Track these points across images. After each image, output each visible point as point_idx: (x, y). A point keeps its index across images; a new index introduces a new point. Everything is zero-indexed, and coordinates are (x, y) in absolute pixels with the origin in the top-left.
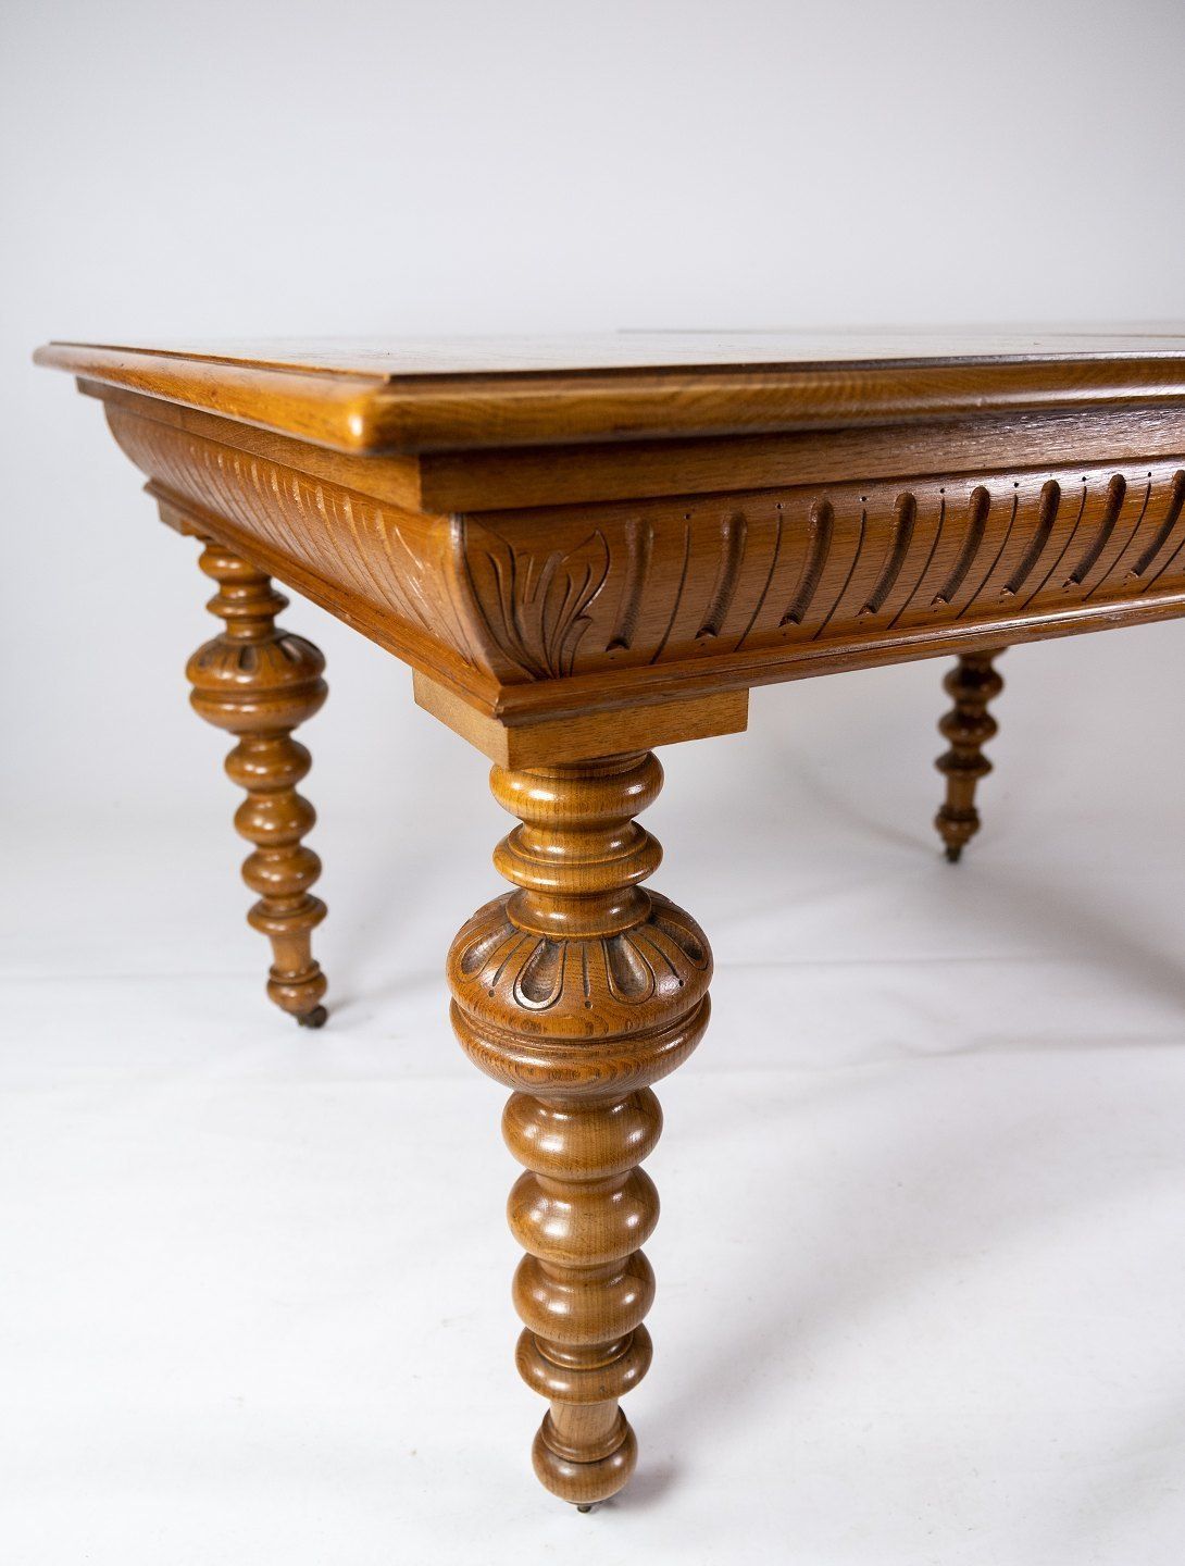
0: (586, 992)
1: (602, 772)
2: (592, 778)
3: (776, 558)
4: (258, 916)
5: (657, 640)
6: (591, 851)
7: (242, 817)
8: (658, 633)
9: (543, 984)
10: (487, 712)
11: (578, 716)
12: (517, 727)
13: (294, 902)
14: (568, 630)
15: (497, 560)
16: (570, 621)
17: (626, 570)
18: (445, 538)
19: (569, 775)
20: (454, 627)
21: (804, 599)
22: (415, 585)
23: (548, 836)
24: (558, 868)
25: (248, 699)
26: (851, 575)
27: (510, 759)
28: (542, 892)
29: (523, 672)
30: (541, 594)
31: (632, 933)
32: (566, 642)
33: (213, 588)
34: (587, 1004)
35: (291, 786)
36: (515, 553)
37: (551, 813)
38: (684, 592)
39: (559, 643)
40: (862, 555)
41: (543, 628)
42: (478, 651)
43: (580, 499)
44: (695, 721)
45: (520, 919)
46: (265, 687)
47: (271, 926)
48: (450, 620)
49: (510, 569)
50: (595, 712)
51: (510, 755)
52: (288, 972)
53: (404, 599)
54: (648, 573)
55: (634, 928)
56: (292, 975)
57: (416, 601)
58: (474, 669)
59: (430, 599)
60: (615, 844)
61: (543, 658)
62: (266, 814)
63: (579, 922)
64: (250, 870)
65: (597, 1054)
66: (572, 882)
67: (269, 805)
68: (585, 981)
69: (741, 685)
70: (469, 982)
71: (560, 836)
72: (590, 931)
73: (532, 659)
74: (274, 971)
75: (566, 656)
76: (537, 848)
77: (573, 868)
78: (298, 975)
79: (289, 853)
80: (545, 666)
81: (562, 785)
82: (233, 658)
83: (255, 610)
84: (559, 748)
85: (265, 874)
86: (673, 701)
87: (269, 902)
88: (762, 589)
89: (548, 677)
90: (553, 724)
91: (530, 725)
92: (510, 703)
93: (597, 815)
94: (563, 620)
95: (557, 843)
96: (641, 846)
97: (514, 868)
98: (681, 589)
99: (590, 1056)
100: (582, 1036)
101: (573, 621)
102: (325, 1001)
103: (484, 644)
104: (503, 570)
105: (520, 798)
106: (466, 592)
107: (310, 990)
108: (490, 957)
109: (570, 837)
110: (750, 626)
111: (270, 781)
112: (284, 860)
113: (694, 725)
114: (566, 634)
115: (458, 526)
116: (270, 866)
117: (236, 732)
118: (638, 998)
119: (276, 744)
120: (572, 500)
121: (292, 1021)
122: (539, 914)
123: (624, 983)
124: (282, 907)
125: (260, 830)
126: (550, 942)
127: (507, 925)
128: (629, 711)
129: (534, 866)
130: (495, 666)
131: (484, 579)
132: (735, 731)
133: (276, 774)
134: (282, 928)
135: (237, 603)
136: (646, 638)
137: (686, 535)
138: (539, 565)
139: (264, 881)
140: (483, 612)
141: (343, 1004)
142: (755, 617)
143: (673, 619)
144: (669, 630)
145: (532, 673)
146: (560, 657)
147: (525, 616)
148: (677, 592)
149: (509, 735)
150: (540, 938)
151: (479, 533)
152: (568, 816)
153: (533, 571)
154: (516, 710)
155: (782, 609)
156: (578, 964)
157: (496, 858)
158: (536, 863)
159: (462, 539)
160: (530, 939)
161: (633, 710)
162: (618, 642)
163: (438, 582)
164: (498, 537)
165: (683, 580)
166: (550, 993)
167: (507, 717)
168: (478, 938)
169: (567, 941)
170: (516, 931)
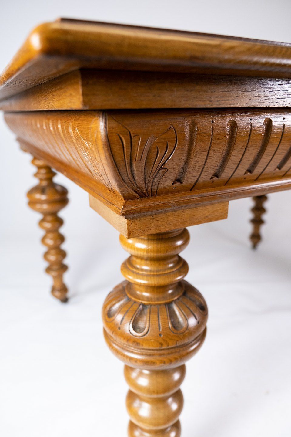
0: (159, 329)
1: (167, 236)
2: (162, 239)
3: (248, 143)
4: (48, 270)
5: (195, 179)
6: (161, 268)
7: (43, 240)
8: (195, 177)
9: (141, 324)
10: (118, 213)
11: (159, 213)
12: (131, 219)
13: (59, 266)
14: (156, 175)
15: (123, 138)
16: (157, 170)
17: (184, 146)
18: (97, 127)
19: (153, 238)
20: (103, 173)
21: (255, 163)
22: (85, 154)
23: (143, 262)
24: (147, 276)
25: (45, 204)
26: (275, 152)
27: (128, 233)
28: (140, 285)
29: (134, 194)
30: (144, 156)
31: (178, 301)
32: (155, 180)
33: (35, 170)
34: (160, 335)
35: (57, 230)
36: (132, 135)
37: (145, 254)
38: (208, 158)
39: (152, 181)
40: (281, 144)
41: (145, 173)
42: (114, 184)
43: (165, 106)
44: (207, 215)
45: (131, 295)
47: (52, 273)
48: (101, 169)
49: (129, 142)
50: (167, 211)
51: (128, 231)
52: (57, 287)
53: (82, 163)
54: (193, 148)
55: (178, 299)
57: (87, 163)
58: (112, 193)
59: (92, 161)
60: (171, 265)
61: (144, 188)
62: (50, 239)
63: (156, 296)
64: (46, 256)
65: (163, 354)
66: (154, 282)
67: (52, 236)
68: (159, 324)
69: (226, 200)
70: (110, 322)
71: (148, 262)
72: (160, 301)
73: (139, 188)
75: (154, 187)
76: (138, 266)
77: (154, 275)
78: (59, 288)
79: (57, 250)
80: (145, 191)
81: (150, 242)
83: (47, 176)
84: (150, 228)
86: (198, 207)
87: (52, 266)
88: (241, 157)
89: (146, 196)
90: (148, 217)
91: (138, 218)
92: (129, 208)
93: (165, 254)
94: (154, 169)
95: (147, 265)
96: (181, 265)
97: (129, 275)
98: (207, 156)
99: (160, 355)
100: (158, 348)
101: (159, 170)
102: (68, 295)
103: (117, 181)
104: (126, 143)
105: (132, 247)
106: (107, 154)
107: (63, 292)
108: (120, 311)
109: (152, 262)
110: (233, 174)
112: (56, 253)
113: (207, 217)
114: (155, 176)
115: (104, 120)
117: (42, 214)
118: (182, 331)
119: (53, 217)
120: (161, 107)
122: (138, 293)
123: (176, 325)
124: (55, 267)
125: (49, 244)
126: (144, 305)
127: (126, 297)
128: (180, 211)
129: (137, 275)
130: (122, 191)
131: (117, 148)
132: (223, 219)
133: (54, 226)
134: (55, 274)
135: (42, 174)
136: (190, 179)
137: (211, 130)
138: (144, 142)
139: (50, 259)
140: (116, 165)
142: (235, 170)
143: (202, 170)
144: (200, 175)
145: (138, 194)
146: (152, 187)
147: (136, 167)
148: (205, 158)
149: (128, 223)
150: (139, 303)
151: (114, 124)
152: (152, 255)
153: (140, 144)
154: (131, 212)
155: (247, 167)
156: (156, 316)
157: (122, 270)
158: (138, 273)
159: (106, 127)
160: (135, 304)
161: (182, 211)
162: (178, 180)
163: (95, 151)
164: (123, 126)
165: (209, 152)
166: (144, 329)
167: (127, 215)
168: (114, 302)
169: (151, 305)
170: (129, 300)
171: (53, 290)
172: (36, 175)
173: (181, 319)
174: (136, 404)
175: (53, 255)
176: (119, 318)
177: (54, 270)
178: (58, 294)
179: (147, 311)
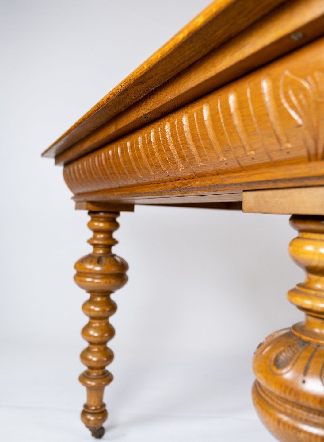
4: (84, 378)
7: (85, 331)
13: (100, 372)
25: (98, 277)
33: (91, 234)
35: (107, 318)
46: (107, 272)
47: (89, 382)
52: (91, 407)
56: (93, 408)
62: (96, 329)
64: (84, 355)
67: (98, 325)
74: (86, 406)
78: (96, 409)
79: (102, 348)
82: (95, 260)
83: (106, 242)
85: (90, 357)
87: (90, 371)
102: (105, 425)
107: (100, 418)
111: (101, 314)
112: (99, 351)
116: (93, 353)
117: (90, 292)
119: (104, 299)
121: (89, 433)
124: (94, 374)
125: (92, 336)
133: (104, 311)
134: (93, 384)
135: (99, 239)
139: (90, 360)
141: (112, 427)
172: (90, 242)
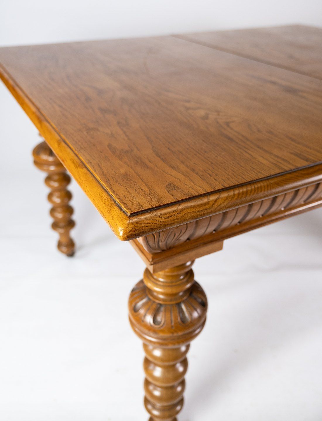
0: (172, 323)
4: (54, 226)
6: (174, 280)
15: (155, 235)
24: (164, 286)
28: (158, 291)
31: (184, 302)
34: (172, 327)
36: (160, 232)
45: (151, 295)
49: (158, 236)
52: (64, 241)
63: (169, 299)
66: (168, 291)
68: (171, 319)
70: (136, 316)
72: (173, 302)
89: (167, 251)
92: (155, 261)
96: (188, 276)
108: (142, 307)
118: (187, 324)
123: (183, 319)
126: (160, 304)
127: (147, 297)
150: (157, 303)
156: (169, 313)
158: (157, 284)
160: (154, 303)
162: (188, 239)
166: (161, 322)
168: (138, 300)
169: (165, 305)
170: (149, 300)
171: (60, 245)
173: (187, 315)
174: (151, 367)
175: (59, 213)
176: (142, 311)
177: (61, 227)
178: (64, 249)
179: (162, 309)
